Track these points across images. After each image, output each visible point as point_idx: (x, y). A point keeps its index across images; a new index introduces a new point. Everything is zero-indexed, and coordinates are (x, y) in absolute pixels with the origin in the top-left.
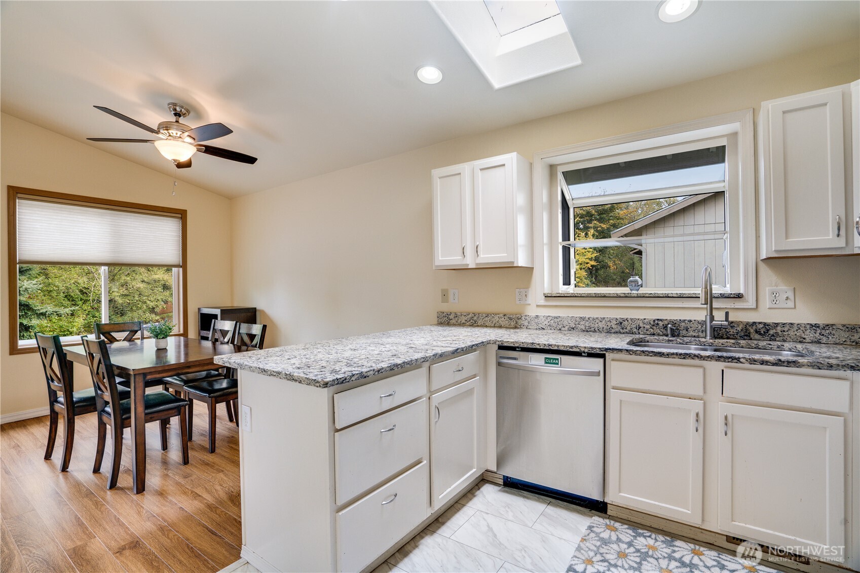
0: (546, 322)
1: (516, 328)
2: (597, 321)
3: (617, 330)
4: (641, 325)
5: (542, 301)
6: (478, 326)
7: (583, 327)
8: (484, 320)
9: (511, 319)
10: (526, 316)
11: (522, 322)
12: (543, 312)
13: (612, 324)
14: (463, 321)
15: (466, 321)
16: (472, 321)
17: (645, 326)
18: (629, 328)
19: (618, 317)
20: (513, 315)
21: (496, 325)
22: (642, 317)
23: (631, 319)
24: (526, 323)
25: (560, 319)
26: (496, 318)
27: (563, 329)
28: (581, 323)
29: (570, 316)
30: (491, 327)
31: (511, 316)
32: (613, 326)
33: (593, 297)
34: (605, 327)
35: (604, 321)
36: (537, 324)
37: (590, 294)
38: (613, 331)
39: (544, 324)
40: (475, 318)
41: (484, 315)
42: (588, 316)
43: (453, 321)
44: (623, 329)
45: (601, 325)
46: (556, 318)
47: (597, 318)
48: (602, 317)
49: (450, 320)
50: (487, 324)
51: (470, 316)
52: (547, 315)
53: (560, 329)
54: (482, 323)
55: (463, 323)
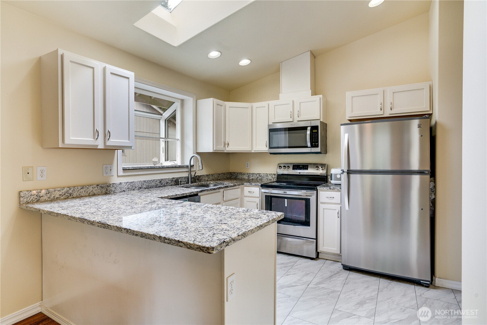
0: (126, 187)
1: (106, 194)
2: (151, 182)
3: (159, 185)
4: (168, 182)
5: (121, 173)
6: (73, 198)
7: (145, 186)
8: (79, 192)
9: (102, 187)
10: (113, 184)
11: (111, 189)
12: (124, 180)
13: (157, 182)
14: (57, 196)
15: (60, 195)
16: (67, 194)
17: (169, 181)
18: (164, 184)
19: (160, 179)
20: (104, 184)
21: (90, 194)
22: (168, 178)
23: (164, 179)
24: (113, 189)
25: (134, 183)
26: (91, 189)
27: (135, 189)
28: (145, 184)
29: (139, 180)
30: (86, 196)
31: (103, 185)
32: (158, 184)
33: (149, 168)
34: (155, 184)
35: (154, 182)
36: (121, 188)
37: (148, 167)
38: (158, 186)
39: (125, 188)
40: (70, 191)
41: (79, 188)
42: (147, 180)
43: (45, 198)
44: (161, 184)
45: (153, 184)
46: (131, 183)
47: (151, 180)
48: (153, 179)
49: (40, 197)
50: (82, 195)
51: (65, 190)
52: (127, 181)
53: (134, 190)
54: (78, 194)
55: (57, 198)
